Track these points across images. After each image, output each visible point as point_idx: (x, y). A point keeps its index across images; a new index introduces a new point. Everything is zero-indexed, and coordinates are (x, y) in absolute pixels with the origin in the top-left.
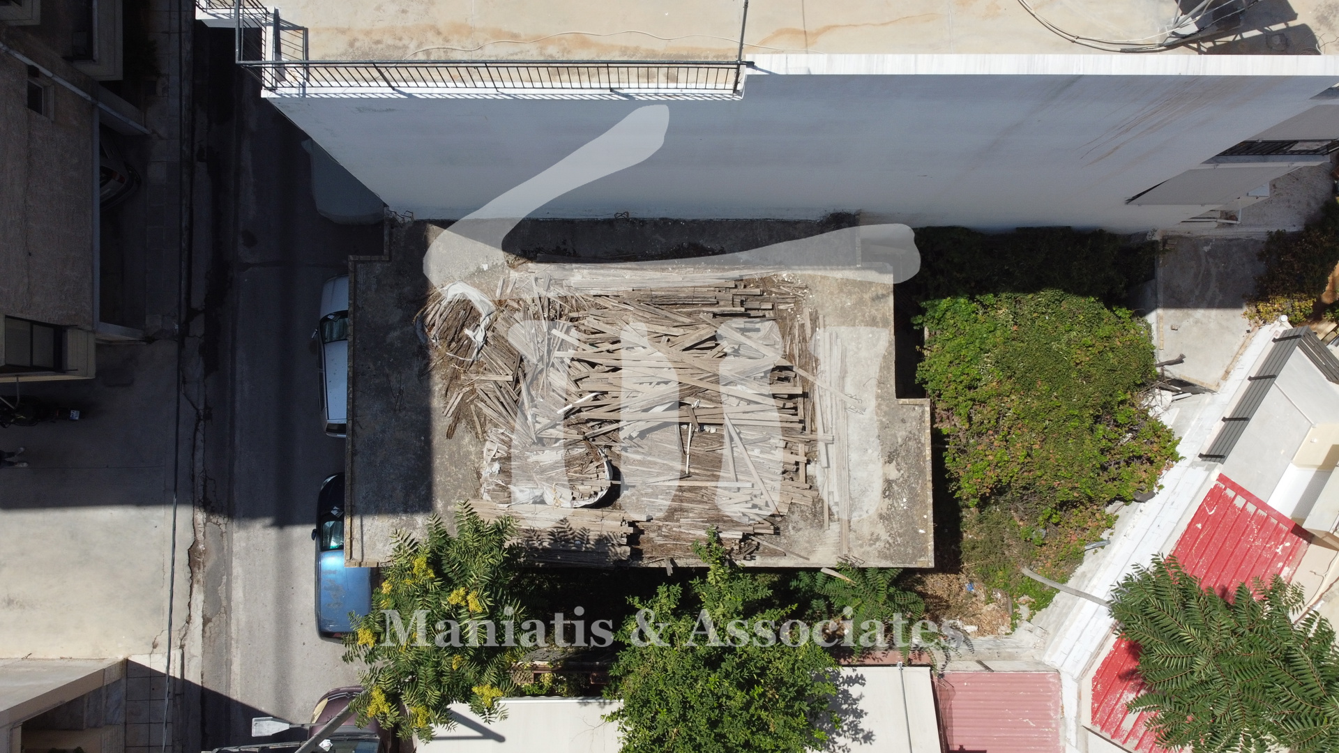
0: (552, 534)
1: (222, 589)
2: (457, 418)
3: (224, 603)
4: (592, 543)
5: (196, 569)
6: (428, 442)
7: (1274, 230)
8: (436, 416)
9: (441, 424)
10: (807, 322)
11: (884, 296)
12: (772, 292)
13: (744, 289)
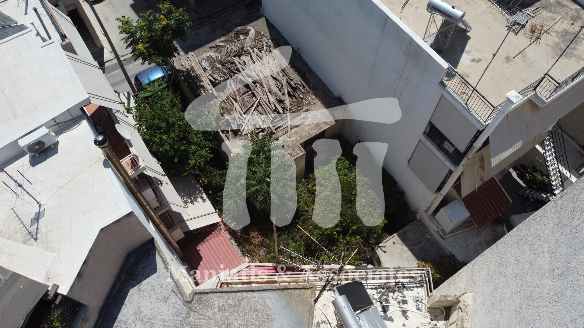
0: (197, 74)
2: (217, 47)
4: (200, 84)
7: (453, 253)
8: (214, 42)
9: (212, 44)
10: (304, 109)
11: (328, 124)
12: (306, 96)
13: (301, 88)
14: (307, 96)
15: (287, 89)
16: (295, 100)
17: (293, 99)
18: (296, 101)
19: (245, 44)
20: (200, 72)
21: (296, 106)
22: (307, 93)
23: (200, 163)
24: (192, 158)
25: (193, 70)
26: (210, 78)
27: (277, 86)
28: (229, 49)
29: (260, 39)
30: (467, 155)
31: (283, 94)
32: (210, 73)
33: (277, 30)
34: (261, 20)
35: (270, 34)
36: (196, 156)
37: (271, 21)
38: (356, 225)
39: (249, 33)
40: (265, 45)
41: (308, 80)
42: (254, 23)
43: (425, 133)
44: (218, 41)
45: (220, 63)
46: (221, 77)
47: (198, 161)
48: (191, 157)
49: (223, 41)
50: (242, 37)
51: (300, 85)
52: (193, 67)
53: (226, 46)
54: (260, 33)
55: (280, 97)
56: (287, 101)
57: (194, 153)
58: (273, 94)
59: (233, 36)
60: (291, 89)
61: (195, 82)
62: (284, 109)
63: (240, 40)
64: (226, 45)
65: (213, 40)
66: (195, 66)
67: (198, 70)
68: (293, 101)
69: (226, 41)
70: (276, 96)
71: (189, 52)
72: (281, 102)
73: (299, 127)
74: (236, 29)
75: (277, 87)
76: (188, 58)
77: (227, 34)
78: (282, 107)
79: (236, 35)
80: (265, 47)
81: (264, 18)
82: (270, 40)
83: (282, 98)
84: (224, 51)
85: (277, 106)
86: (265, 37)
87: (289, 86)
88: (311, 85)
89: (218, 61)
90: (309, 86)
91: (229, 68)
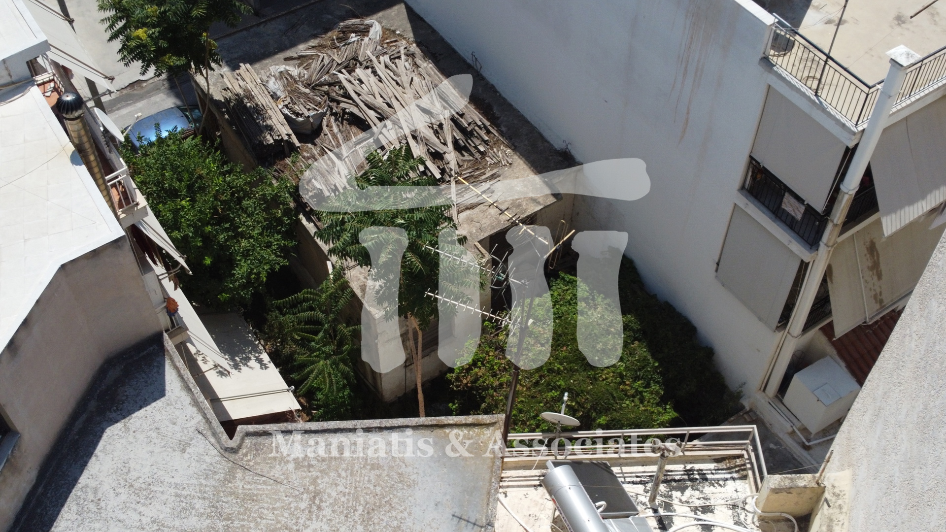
0: (257, 105)
1: (124, 103)
2: (300, 57)
3: (114, 108)
4: (264, 124)
5: (129, 88)
6: (275, 53)
8: (293, 50)
9: (292, 53)
10: (488, 174)
11: (539, 203)
12: (493, 150)
13: (483, 133)
14: (495, 150)
15: (452, 133)
16: (467, 157)
17: (463, 156)
18: (471, 158)
19: (360, 49)
20: (263, 99)
21: (470, 168)
22: (495, 144)
23: (258, 274)
24: (242, 264)
25: (250, 97)
26: (286, 111)
27: (430, 125)
28: (326, 61)
29: (392, 42)
30: (831, 217)
31: (445, 144)
32: (286, 103)
33: (430, 27)
34: (396, 8)
35: (414, 34)
36: (251, 260)
37: (417, 10)
38: (607, 416)
39: (368, 32)
40: (402, 52)
41: (498, 118)
42: (380, 14)
43: (742, 188)
44: (302, 47)
45: (307, 86)
46: (309, 110)
47: (255, 271)
48: (240, 260)
49: (313, 47)
50: (353, 37)
51: (479, 127)
52: (249, 91)
53: (319, 56)
54: (394, 31)
55: (435, 146)
56: (451, 156)
57: (246, 254)
58: (421, 140)
59: (335, 37)
60: (460, 134)
61: (254, 120)
62: (443, 171)
63: (349, 43)
64: (320, 54)
65: (293, 45)
66: (254, 89)
67: (260, 97)
68: (464, 158)
69: (319, 46)
70: (427, 144)
71: (241, 64)
72: (437, 156)
73: (476, 210)
74: (342, 24)
75: (429, 127)
76: (239, 75)
77: (321, 35)
78: (439, 167)
79: (341, 35)
80: (403, 57)
81: (403, 6)
82: (414, 45)
83: (441, 148)
84: (315, 65)
85: (429, 164)
86: (405, 39)
87: (455, 128)
88: (503, 129)
89: (302, 82)
90: (500, 130)
91: (327, 93)
